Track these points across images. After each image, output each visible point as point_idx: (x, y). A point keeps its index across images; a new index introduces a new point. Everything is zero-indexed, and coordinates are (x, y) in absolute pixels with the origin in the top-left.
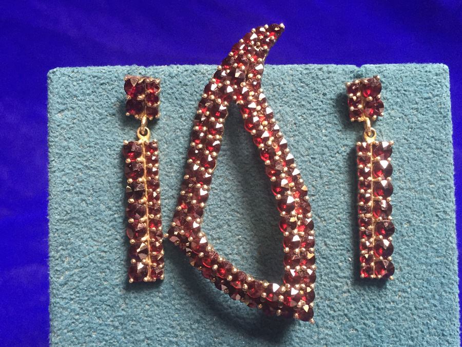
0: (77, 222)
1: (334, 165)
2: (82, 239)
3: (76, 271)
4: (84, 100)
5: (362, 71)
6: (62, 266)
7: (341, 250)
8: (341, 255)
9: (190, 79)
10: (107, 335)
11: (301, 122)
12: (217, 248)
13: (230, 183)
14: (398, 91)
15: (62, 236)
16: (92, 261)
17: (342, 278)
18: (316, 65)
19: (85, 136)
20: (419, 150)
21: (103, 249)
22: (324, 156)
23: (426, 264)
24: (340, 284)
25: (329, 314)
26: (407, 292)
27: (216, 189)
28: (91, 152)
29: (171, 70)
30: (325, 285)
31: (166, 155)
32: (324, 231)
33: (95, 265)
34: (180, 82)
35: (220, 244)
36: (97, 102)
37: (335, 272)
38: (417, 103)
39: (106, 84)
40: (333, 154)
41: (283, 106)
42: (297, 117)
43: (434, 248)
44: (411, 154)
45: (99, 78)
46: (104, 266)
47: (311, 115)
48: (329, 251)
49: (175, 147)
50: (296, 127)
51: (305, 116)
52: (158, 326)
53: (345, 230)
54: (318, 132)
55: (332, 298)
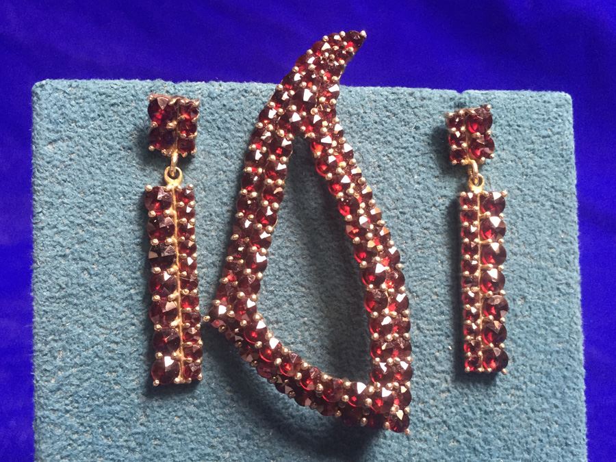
0: (75, 301)
1: (429, 222)
2: (83, 324)
3: (74, 370)
4: (87, 126)
5: (465, 99)
6: (52, 364)
7: (439, 335)
8: (439, 342)
9: (238, 101)
11: (387, 163)
13: (292, 246)
14: (509, 125)
15: (53, 320)
16: (97, 356)
17: (439, 373)
18: (405, 88)
19: (87, 178)
20: (535, 204)
21: (113, 338)
22: (416, 210)
23: (545, 352)
24: (437, 381)
25: (423, 421)
26: (522, 390)
27: (273, 254)
28: (96, 201)
29: (212, 89)
30: (418, 383)
31: (204, 206)
32: (416, 310)
33: (101, 361)
34: (224, 105)
35: (278, 329)
36: (106, 130)
37: (430, 365)
38: (533, 143)
39: (118, 105)
40: (428, 207)
41: (363, 142)
42: (382, 157)
43: (554, 332)
44: (526, 209)
45: (108, 96)
46: (115, 363)
47: (400, 155)
48: (423, 338)
49: (216, 195)
50: (381, 170)
51: (391, 156)
52: (192, 446)
53: (444, 309)
54: (408, 178)
55: (427, 400)
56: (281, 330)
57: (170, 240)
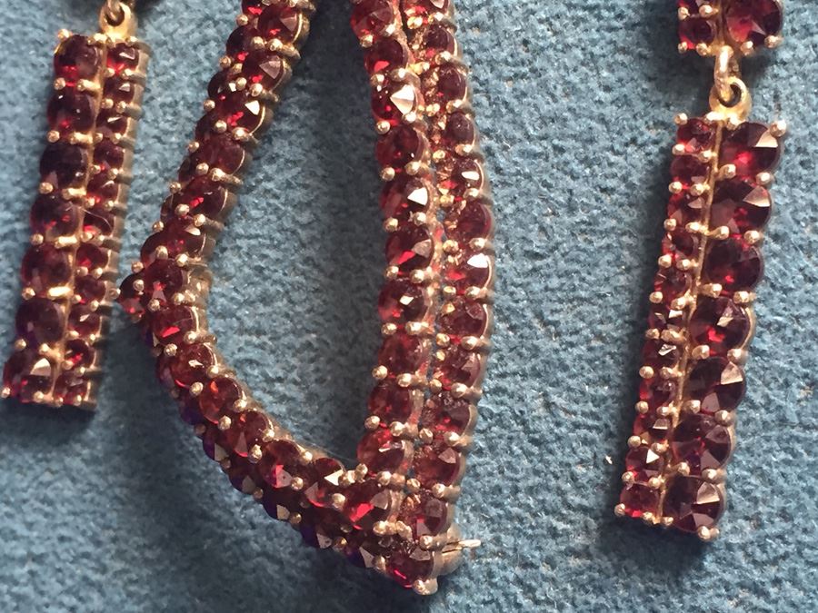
1: (614, 176)
7: (590, 428)
8: (586, 442)
11: (544, 38)
12: (250, 355)
13: (315, 184)
17: (574, 510)
22: (591, 147)
24: (568, 527)
25: (518, 606)
27: (276, 197)
30: (521, 520)
31: (166, 85)
32: (548, 363)
35: (258, 346)
37: (559, 488)
40: (621, 144)
42: (536, 23)
48: (552, 425)
49: (192, 66)
50: (527, 51)
51: (557, 24)
52: (64, 532)
53: (612, 373)
54: (586, 74)
55: (534, 561)
56: (263, 349)
57: (79, 137)
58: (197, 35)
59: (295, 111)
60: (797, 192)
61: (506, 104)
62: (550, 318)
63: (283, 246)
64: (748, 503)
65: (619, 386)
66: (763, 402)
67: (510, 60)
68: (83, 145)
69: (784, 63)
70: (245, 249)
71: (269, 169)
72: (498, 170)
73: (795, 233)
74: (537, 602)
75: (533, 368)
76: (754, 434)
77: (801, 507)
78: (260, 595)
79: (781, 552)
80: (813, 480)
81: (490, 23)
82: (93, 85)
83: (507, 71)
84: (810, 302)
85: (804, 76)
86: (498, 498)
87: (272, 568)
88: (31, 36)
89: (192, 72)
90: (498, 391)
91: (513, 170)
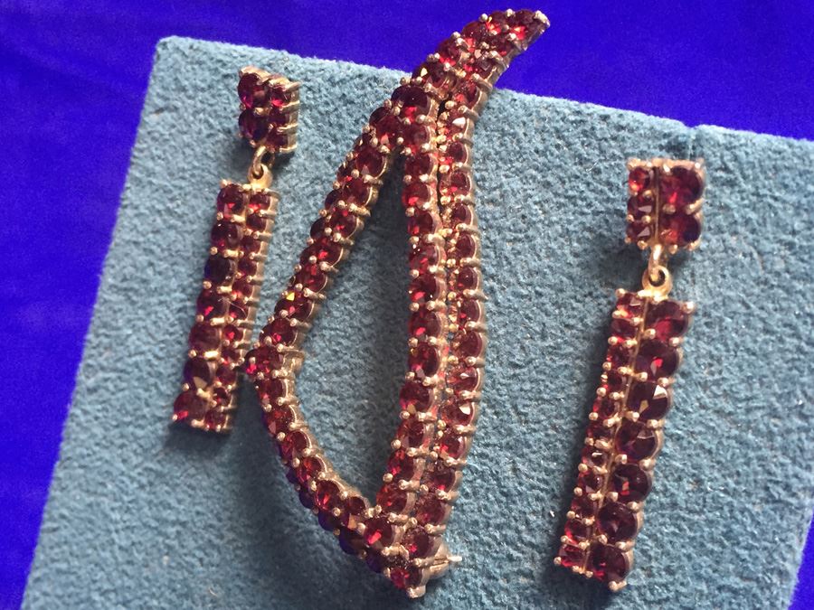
0: (135, 298)
1: (575, 317)
2: (134, 326)
3: (113, 375)
4: (195, 97)
6: (95, 360)
8: (538, 499)
9: (361, 92)
10: (127, 494)
11: (536, 215)
12: (325, 409)
13: (376, 298)
14: (758, 195)
15: (110, 312)
16: (137, 367)
17: (526, 545)
19: (180, 159)
20: (767, 336)
21: (156, 350)
22: (561, 295)
23: (709, 581)
24: (520, 555)
25: (482, 604)
27: (351, 304)
28: (181, 188)
29: (337, 70)
30: (490, 546)
31: (288, 221)
32: (518, 441)
33: (140, 374)
34: (344, 95)
37: (517, 528)
38: (794, 233)
40: (581, 294)
41: (511, 177)
42: (531, 204)
43: (738, 556)
44: (748, 339)
45: (224, 65)
46: (152, 380)
47: (560, 206)
48: (516, 485)
49: (306, 210)
50: (524, 223)
51: (546, 206)
52: (199, 508)
53: (560, 454)
54: (563, 244)
55: (495, 575)
56: (333, 405)
57: (230, 253)
58: (310, 189)
59: (367, 247)
60: (701, 344)
61: (506, 258)
62: (522, 410)
63: (352, 338)
64: (644, 558)
65: (564, 464)
66: (662, 488)
67: (512, 228)
68: (232, 259)
69: (701, 251)
70: (328, 337)
71: (348, 285)
72: (497, 304)
73: (697, 373)
74: (495, 604)
75: (508, 444)
76: (653, 510)
77: (681, 567)
78: (317, 570)
79: (664, 596)
80: (692, 549)
81: (500, 200)
82: (240, 218)
83: (509, 235)
84: (701, 423)
85: (714, 262)
86: (476, 529)
87: (326, 553)
88: (207, 178)
89: (305, 213)
90: (482, 455)
91: (507, 305)
